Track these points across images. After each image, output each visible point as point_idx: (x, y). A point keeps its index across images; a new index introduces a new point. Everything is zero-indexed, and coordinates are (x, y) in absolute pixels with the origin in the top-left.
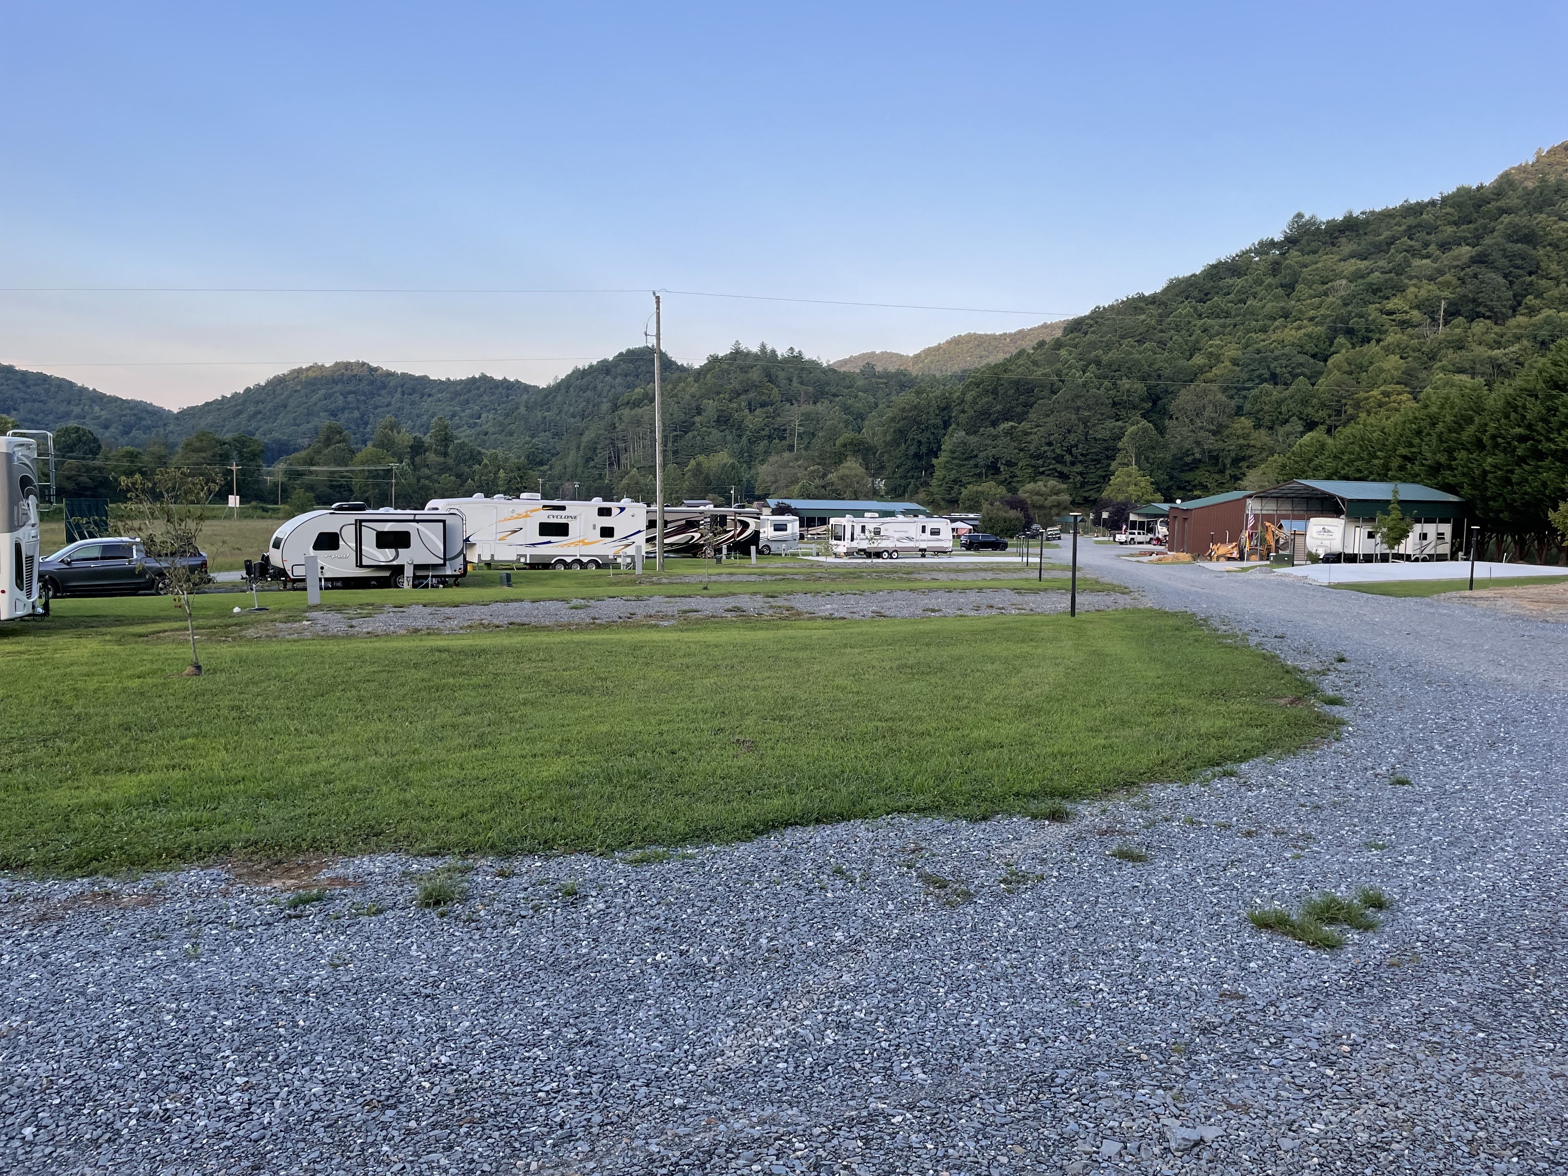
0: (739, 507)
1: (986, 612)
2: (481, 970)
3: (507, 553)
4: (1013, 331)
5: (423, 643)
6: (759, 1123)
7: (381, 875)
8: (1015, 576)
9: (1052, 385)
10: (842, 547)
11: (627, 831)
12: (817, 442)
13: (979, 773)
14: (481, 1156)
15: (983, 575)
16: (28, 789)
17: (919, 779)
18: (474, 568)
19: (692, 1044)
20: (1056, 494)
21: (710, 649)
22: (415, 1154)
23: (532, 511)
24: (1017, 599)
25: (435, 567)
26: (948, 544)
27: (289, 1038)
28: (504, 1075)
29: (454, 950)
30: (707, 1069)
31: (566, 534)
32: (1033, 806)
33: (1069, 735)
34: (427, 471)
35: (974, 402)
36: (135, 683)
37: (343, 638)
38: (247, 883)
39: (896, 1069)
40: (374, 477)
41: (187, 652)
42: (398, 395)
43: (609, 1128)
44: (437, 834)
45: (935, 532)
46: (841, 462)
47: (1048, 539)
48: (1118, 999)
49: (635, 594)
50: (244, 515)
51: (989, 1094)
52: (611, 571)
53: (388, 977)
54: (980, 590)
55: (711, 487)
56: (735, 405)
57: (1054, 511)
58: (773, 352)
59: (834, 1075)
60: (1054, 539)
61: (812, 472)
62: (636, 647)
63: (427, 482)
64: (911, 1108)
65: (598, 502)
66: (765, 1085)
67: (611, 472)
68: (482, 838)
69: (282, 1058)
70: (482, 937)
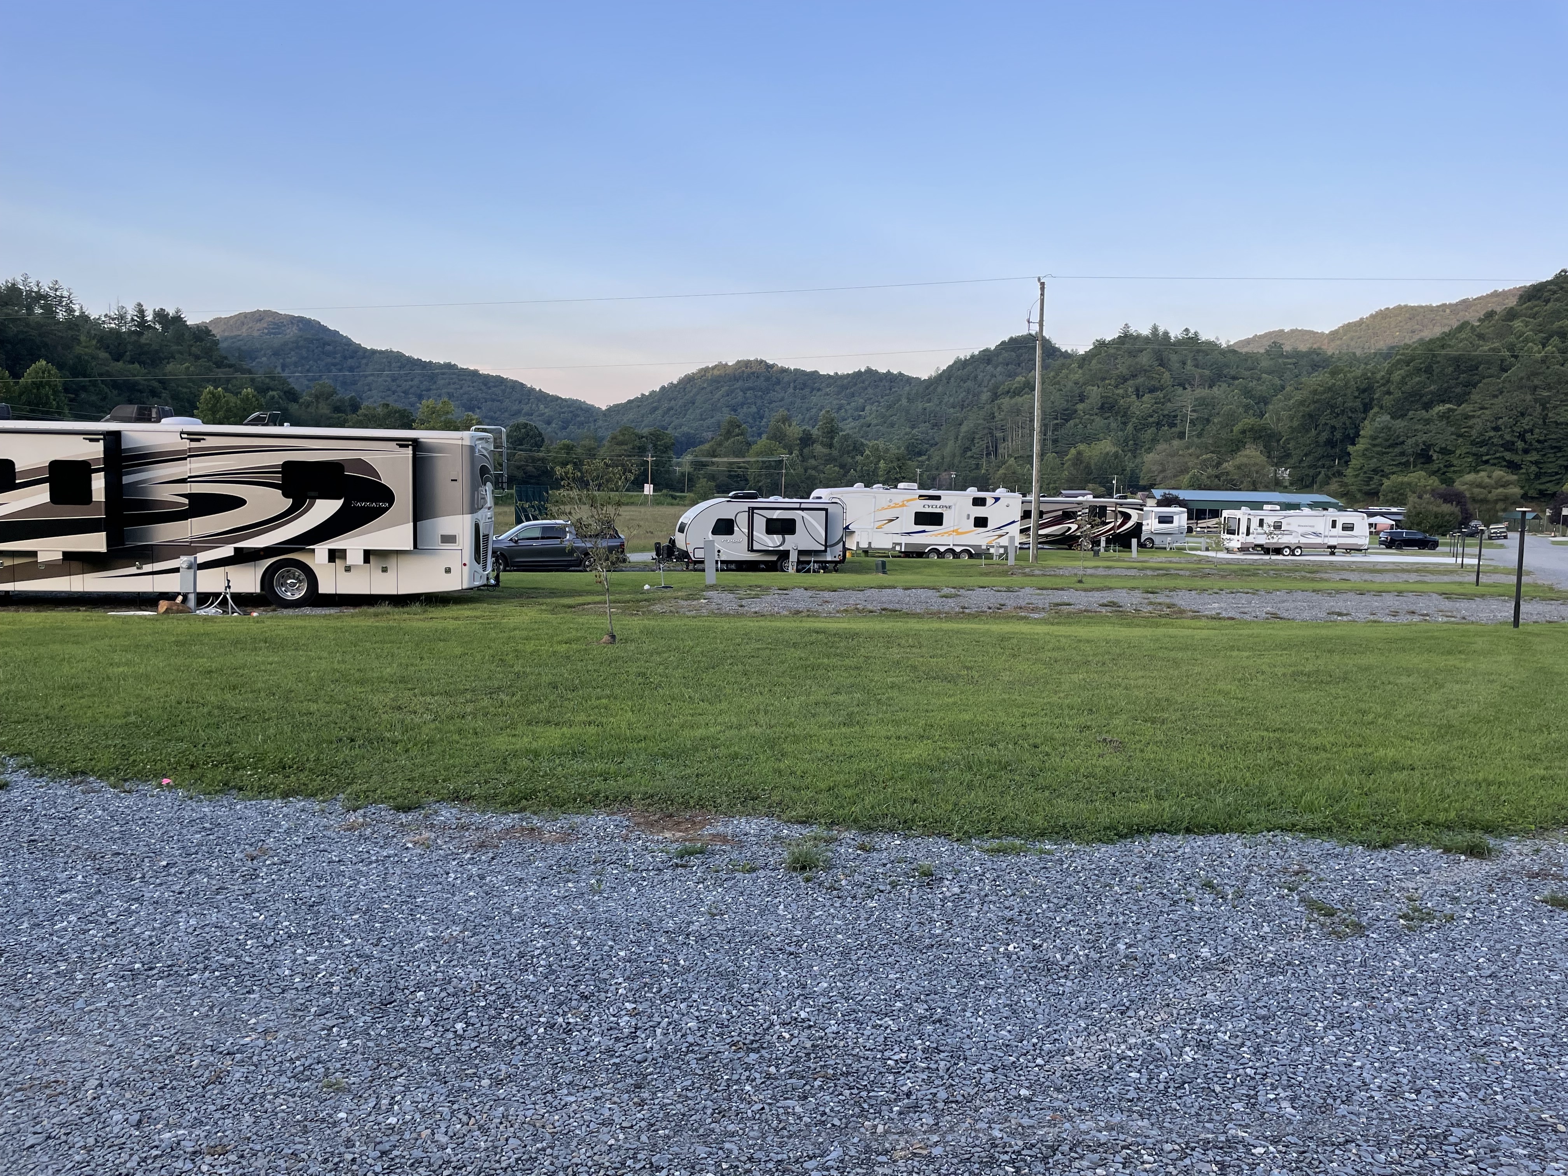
0: (1120, 497)
1: (1404, 619)
2: (840, 936)
3: (883, 542)
4: (1454, 301)
5: (804, 624)
6: (1106, 1128)
7: (755, 836)
8: (1446, 579)
9: (1502, 361)
10: (1235, 542)
11: (985, 819)
12: (1212, 429)
13: (1381, 796)
14: (832, 1110)
15: (1405, 576)
16: (476, 734)
17: (1308, 797)
18: (853, 555)
19: (1041, 1038)
20: (1502, 486)
21: (1081, 644)
22: (773, 1097)
23: (908, 501)
24: (1447, 605)
25: (816, 553)
26: (1364, 541)
27: (671, 974)
28: (857, 1038)
29: (817, 914)
30: (1055, 1065)
31: (940, 524)
32: (1447, 838)
33: (1499, 761)
34: (813, 462)
35: (1403, 382)
36: (563, 648)
37: (734, 616)
38: (643, 831)
39: (1261, 1099)
40: (767, 468)
41: (605, 623)
42: (791, 390)
43: (954, 1105)
44: (806, 803)
45: (1348, 527)
46: (1238, 449)
47: (1490, 538)
48: (1536, 1060)
49: (1007, 584)
50: (657, 502)
51: (1367, 1141)
52: (983, 561)
53: (757, 931)
54: (1400, 593)
55: (1091, 477)
56: (1121, 391)
57: (1500, 505)
58: (1166, 334)
59: (1191, 1094)
60: (1498, 538)
61: (1205, 460)
62: (1003, 638)
63: (813, 472)
64: (1275, 1142)
65: (973, 492)
66: (1115, 1092)
67: (989, 462)
68: (846, 811)
69: (665, 991)
70: (843, 906)
